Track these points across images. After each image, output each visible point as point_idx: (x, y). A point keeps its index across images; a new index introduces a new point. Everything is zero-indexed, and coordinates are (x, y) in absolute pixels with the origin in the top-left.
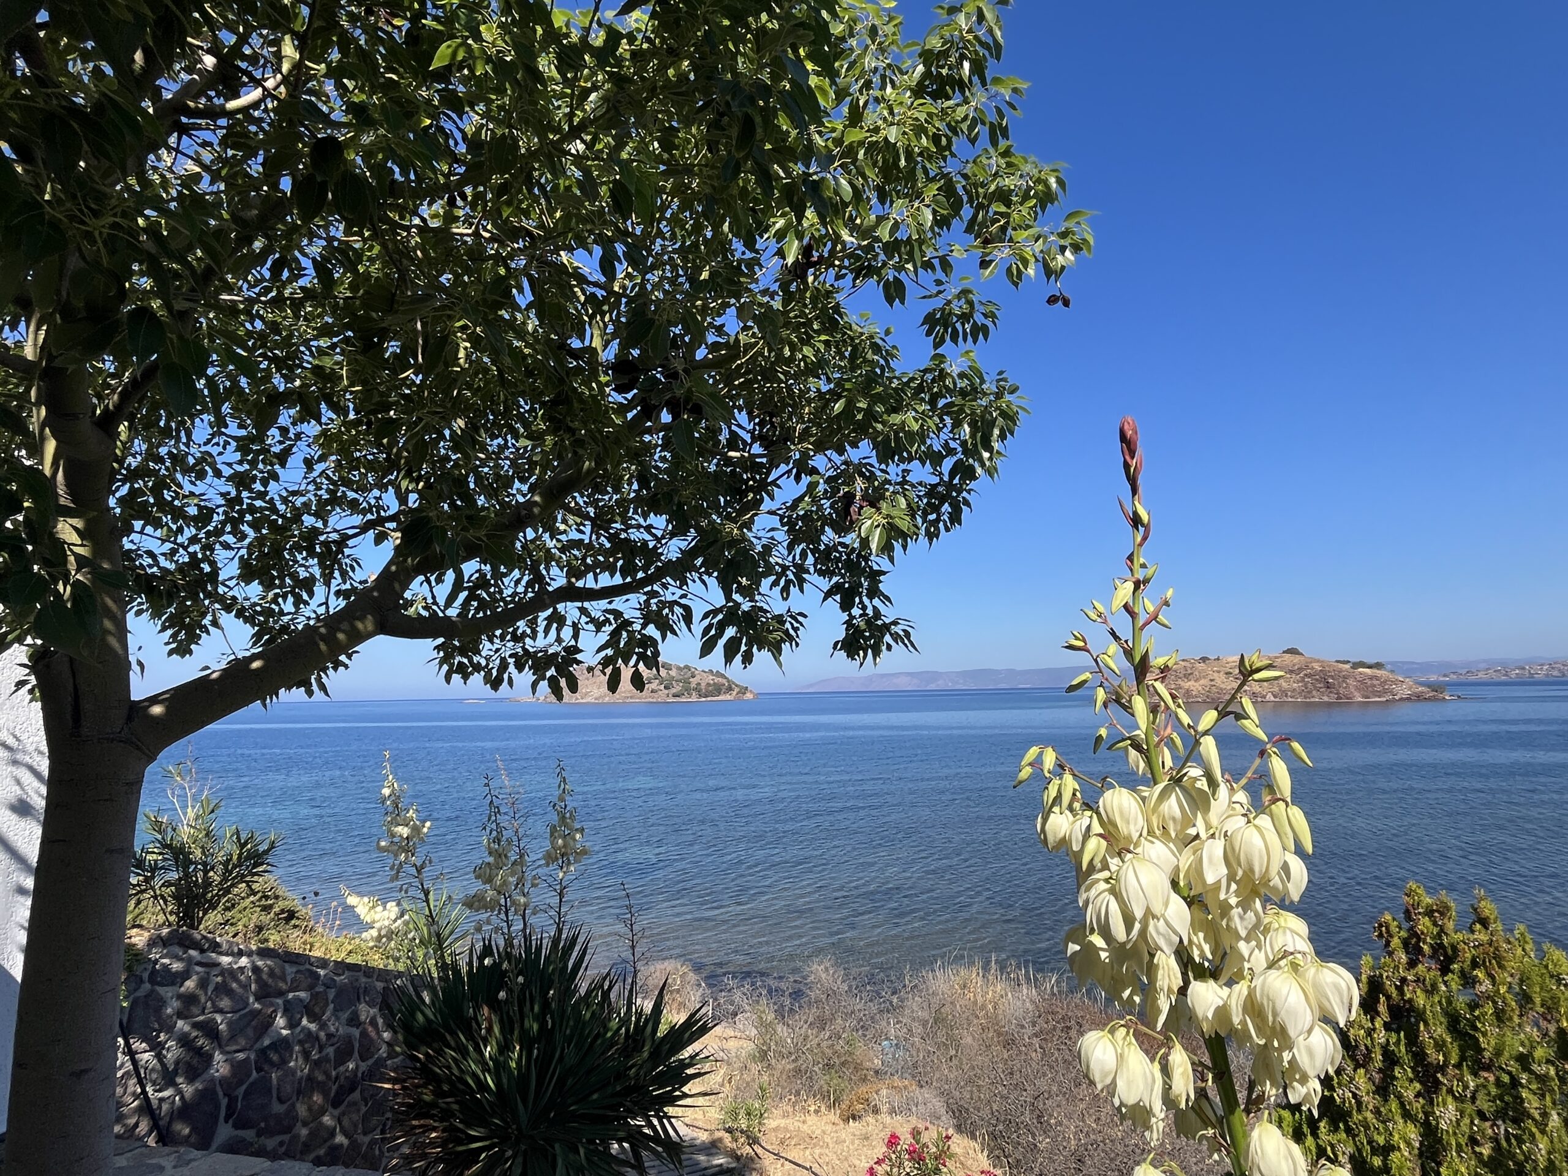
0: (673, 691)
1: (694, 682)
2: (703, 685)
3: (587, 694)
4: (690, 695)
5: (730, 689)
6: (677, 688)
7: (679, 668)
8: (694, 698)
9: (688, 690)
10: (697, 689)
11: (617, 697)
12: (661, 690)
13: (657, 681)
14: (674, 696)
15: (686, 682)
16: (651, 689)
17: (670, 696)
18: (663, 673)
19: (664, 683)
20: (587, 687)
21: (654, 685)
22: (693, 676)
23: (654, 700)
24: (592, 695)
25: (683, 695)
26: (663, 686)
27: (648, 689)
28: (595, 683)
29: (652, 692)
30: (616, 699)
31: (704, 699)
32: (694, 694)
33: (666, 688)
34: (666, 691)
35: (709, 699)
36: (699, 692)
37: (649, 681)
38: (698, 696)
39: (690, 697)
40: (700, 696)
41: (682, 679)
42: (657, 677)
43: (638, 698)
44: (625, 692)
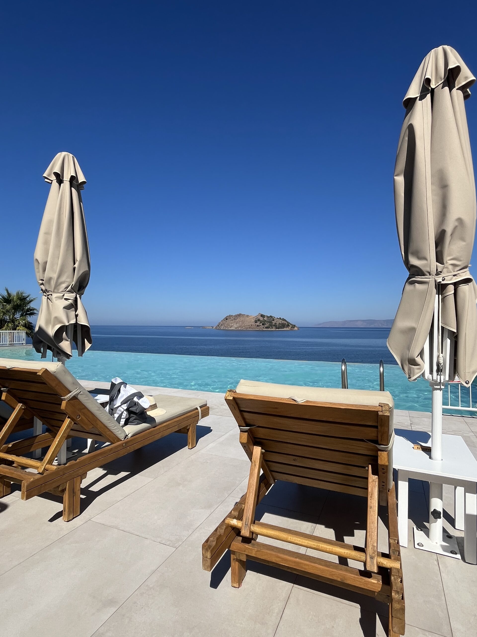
0: (266, 326)
1: (274, 322)
2: (278, 323)
3: (232, 326)
5: (288, 326)
7: (268, 317)
8: (274, 329)
9: (271, 326)
10: (275, 325)
11: (244, 328)
12: (261, 326)
13: (259, 322)
14: (266, 328)
15: (271, 322)
16: (257, 325)
17: (264, 328)
18: (261, 319)
19: (262, 323)
20: (232, 323)
21: (258, 323)
22: (273, 320)
23: (258, 329)
24: (234, 327)
25: (270, 327)
26: (261, 324)
27: (256, 325)
28: (235, 322)
29: (257, 326)
30: (243, 328)
31: (278, 330)
32: (274, 327)
33: (263, 325)
34: (263, 326)
35: (280, 329)
36: (276, 326)
37: (256, 322)
38: (275, 328)
39: (272, 329)
40: (276, 328)
41: (269, 321)
42: (259, 320)
43: (252, 329)
44: (247, 326)
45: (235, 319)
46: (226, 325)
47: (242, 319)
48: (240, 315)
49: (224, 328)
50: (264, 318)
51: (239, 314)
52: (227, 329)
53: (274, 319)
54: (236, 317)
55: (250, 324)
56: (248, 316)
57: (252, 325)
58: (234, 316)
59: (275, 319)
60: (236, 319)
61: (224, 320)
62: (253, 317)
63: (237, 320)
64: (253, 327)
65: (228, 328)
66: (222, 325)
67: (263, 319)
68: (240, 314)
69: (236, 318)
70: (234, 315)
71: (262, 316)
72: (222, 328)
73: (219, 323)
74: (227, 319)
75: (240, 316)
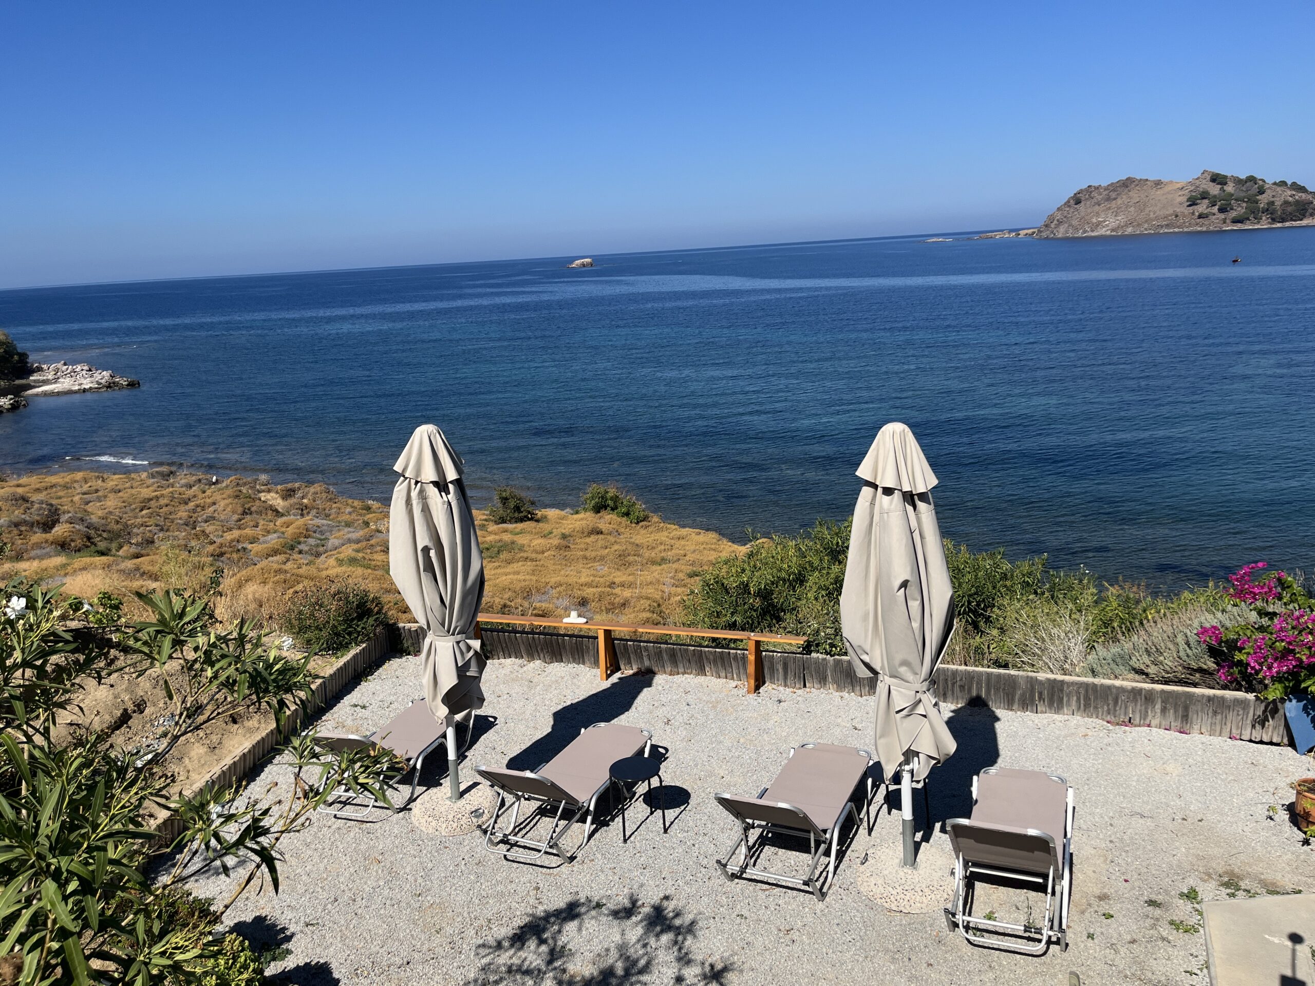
0: (1233, 214)
1: (1264, 199)
2: (1278, 203)
3: (1098, 224)
4: (1258, 219)
6: (1239, 210)
7: (1238, 182)
8: (1264, 224)
9: (1254, 213)
10: (1269, 210)
11: (1146, 226)
12: (1214, 214)
13: (1206, 201)
14: (1235, 221)
15: (1252, 200)
16: (1197, 214)
17: (1228, 221)
18: (1215, 190)
19: (1219, 203)
20: (1098, 215)
21: (1202, 207)
22: (1261, 192)
23: (1204, 229)
24: (1107, 225)
25: (1248, 219)
26: (1217, 207)
27: (1193, 213)
28: (1109, 208)
29: (1200, 217)
30: (1145, 229)
31: (1279, 225)
32: (1264, 218)
33: (1222, 210)
34: (1222, 216)
35: (1287, 224)
36: (1271, 214)
37: (1193, 202)
38: (1270, 220)
39: (1259, 222)
40: (1274, 220)
41: (1245, 197)
42: (1204, 195)
43: (1178, 227)
44: (1157, 218)
45: (1108, 199)
46: (1075, 223)
47: (1135, 195)
48: (1127, 184)
49: (1067, 232)
50: (1225, 188)
51: (1124, 178)
52: (1080, 234)
53: (1263, 186)
54: (1114, 190)
55: (1171, 211)
56: (1158, 183)
57: (1177, 216)
58: (1106, 189)
59: (1267, 186)
60: (1115, 199)
61: (1067, 204)
62: (1179, 186)
63: (1119, 201)
64: (1184, 223)
65: (1085, 232)
66: (1060, 222)
67: (1222, 190)
68: (1128, 179)
69: (1113, 195)
70: (1104, 184)
71: (1217, 179)
72: (1061, 233)
73: (1051, 218)
74: (1078, 202)
75: (1127, 187)
